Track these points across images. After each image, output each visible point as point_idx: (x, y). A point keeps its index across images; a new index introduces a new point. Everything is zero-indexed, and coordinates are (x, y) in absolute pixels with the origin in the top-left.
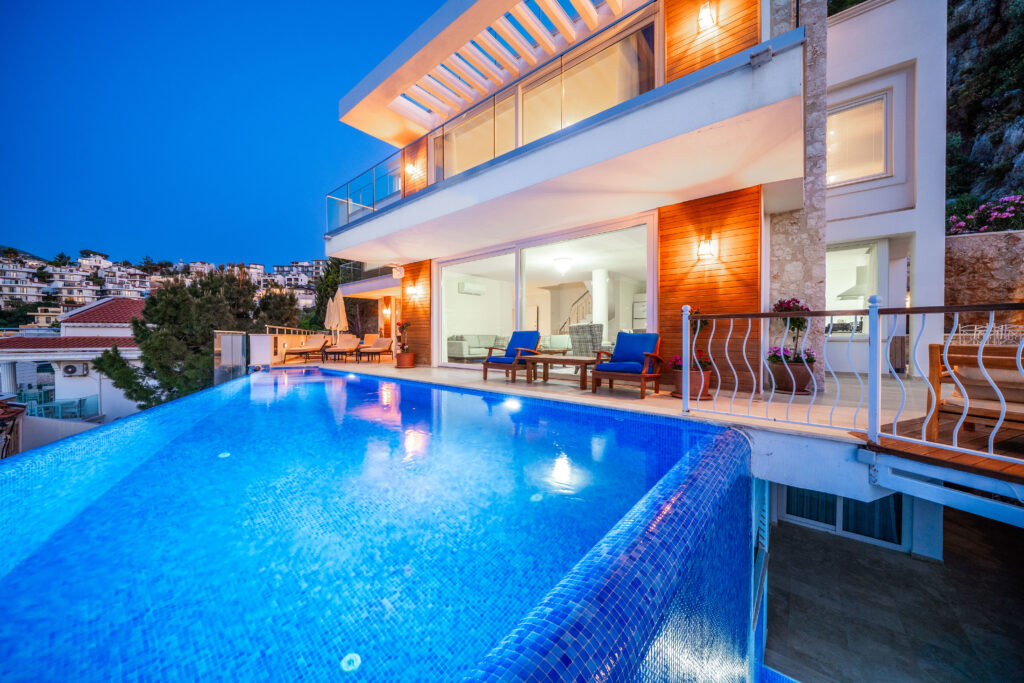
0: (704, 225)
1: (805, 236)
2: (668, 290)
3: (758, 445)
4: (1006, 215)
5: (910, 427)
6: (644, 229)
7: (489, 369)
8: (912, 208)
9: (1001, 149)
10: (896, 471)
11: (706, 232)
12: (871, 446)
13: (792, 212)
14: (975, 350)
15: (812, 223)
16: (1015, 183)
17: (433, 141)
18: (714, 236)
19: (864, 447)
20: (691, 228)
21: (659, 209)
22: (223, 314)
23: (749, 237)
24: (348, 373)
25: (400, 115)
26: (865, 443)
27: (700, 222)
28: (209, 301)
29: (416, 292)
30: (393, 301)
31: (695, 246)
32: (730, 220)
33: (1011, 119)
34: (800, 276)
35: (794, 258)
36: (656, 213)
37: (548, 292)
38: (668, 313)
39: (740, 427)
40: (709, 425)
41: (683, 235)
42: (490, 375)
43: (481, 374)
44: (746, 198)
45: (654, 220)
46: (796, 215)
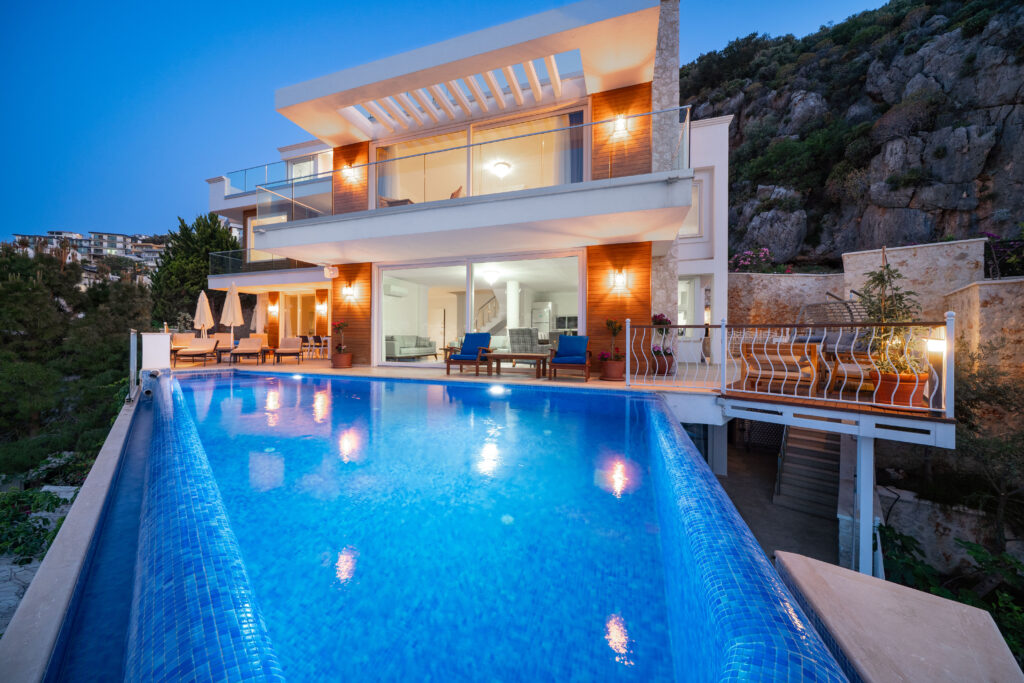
0: (618, 263)
1: (667, 273)
2: (593, 304)
3: (670, 401)
4: (746, 263)
5: (738, 385)
6: (576, 258)
7: (451, 366)
8: (712, 258)
9: (742, 217)
10: (733, 407)
11: (619, 266)
12: (723, 396)
13: (660, 257)
14: (763, 346)
15: (671, 265)
16: (748, 241)
17: (374, 150)
18: (624, 271)
19: (719, 396)
20: (608, 263)
21: (588, 247)
22: (41, 305)
23: (645, 274)
24: (291, 374)
25: (348, 121)
26: (719, 394)
27: (615, 260)
28: (17, 288)
29: (352, 294)
30: (281, 297)
31: (611, 276)
32: (634, 261)
33: (746, 200)
34: (664, 299)
35: (661, 288)
36: (585, 250)
37: (455, 296)
38: (593, 322)
39: (660, 392)
40: (643, 393)
41: (604, 268)
42: (452, 372)
43: (445, 372)
44: (643, 248)
45: (585, 253)
46: (662, 259)
